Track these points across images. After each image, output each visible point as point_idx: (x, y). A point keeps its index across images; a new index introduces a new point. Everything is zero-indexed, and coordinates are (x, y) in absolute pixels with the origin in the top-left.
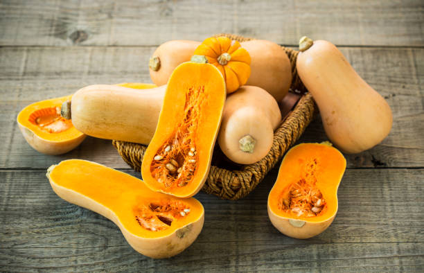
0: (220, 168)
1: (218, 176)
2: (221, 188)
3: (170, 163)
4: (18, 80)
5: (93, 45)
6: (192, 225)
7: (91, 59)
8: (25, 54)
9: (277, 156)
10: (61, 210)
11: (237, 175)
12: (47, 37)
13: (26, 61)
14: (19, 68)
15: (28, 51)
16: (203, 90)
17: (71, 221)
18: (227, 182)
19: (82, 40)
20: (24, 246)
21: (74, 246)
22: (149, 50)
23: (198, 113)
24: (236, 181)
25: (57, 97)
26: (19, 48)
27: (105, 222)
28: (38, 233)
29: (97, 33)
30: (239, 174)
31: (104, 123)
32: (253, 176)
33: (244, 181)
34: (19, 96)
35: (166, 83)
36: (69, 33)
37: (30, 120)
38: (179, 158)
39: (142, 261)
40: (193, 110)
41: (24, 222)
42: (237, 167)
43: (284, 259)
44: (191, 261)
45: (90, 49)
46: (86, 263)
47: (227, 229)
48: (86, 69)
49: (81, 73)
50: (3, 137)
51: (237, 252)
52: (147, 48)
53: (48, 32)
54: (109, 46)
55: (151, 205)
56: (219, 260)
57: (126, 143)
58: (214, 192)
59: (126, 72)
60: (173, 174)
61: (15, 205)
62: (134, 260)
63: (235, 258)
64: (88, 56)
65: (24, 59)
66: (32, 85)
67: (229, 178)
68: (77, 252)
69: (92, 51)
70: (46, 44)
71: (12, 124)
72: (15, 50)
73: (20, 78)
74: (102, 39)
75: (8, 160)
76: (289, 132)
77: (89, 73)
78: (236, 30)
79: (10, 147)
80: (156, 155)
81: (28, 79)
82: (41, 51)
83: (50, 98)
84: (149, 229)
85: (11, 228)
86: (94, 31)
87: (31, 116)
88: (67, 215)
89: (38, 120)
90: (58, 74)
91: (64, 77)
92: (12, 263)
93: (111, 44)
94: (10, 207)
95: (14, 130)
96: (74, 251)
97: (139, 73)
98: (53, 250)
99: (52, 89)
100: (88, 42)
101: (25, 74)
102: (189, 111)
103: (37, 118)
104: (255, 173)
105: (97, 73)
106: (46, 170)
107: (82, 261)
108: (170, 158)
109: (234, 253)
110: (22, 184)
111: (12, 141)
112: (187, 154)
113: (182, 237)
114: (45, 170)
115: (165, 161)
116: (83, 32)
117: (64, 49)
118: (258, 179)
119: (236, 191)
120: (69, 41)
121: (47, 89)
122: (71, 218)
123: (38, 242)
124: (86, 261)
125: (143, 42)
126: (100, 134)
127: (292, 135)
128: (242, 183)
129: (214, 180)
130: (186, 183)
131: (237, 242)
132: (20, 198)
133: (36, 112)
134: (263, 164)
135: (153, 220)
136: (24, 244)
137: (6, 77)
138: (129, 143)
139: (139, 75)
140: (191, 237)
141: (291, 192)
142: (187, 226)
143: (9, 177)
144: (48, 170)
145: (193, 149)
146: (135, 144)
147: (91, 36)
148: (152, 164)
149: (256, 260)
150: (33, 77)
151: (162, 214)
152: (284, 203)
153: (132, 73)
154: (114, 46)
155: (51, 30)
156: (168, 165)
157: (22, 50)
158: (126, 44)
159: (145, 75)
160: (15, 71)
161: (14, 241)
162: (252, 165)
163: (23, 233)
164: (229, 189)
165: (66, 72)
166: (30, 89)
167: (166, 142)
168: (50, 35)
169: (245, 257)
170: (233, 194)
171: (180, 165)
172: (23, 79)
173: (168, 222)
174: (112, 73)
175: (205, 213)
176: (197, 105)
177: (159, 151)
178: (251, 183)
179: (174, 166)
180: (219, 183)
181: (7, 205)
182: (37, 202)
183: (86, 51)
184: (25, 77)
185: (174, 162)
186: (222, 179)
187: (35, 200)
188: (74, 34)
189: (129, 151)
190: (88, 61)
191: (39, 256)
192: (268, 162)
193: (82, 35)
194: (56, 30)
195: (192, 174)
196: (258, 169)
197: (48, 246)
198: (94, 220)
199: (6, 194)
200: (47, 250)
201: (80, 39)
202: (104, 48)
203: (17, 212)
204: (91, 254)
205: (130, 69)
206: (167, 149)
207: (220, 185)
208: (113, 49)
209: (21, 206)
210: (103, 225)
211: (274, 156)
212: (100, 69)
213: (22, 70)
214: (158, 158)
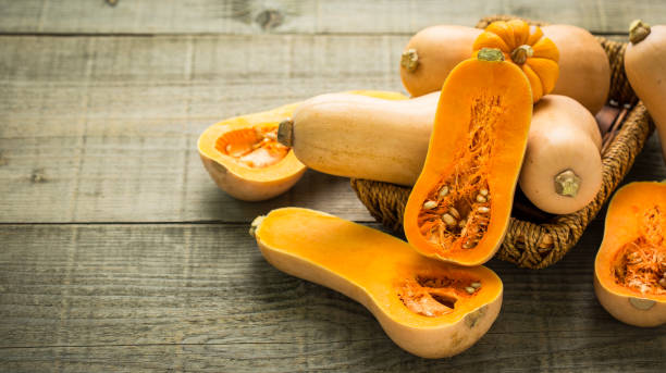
0: (521, 220)
1: (519, 232)
2: (522, 251)
3: (448, 213)
4: (184, 85)
5: (293, 33)
6: (487, 307)
7: (292, 53)
8: (190, 46)
9: (601, 202)
10: (273, 286)
11: (548, 232)
12: (221, 21)
13: (194, 58)
14: (182, 68)
15: (195, 41)
16: (498, 102)
17: (292, 302)
18: (532, 240)
19: (275, 25)
20: (225, 340)
21: (301, 340)
22: (380, 40)
23: (490, 138)
24: (546, 239)
25: (248, 113)
26: (180, 38)
27: (343, 304)
28: (242, 320)
29: (296, 14)
30: (549, 228)
31: (346, 152)
32: (571, 231)
33: (559, 240)
34: (189, 110)
36: (255, 14)
37: (216, 148)
38: (463, 207)
39: (406, 362)
40: (483, 132)
41: (219, 304)
42: (546, 219)
43: (622, 358)
44: (481, 363)
45: (288, 38)
46: (322, 367)
47: (529, 313)
48: (287, 68)
49: (280, 75)
50: (173, 174)
51: (549, 347)
52: (376, 37)
53: (221, 13)
54: (318, 34)
55: (419, 277)
56: (524, 360)
57: (374, 183)
58: (510, 256)
59: (348, 75)
60: (455, 230)
61: (203, 279)
62: (394, 361)
63: (546, 357)
64: (287, 49)
65: (189, 55)
66: (206, 95)
67: (536, 235)
68: (306, 349)
69: (293, 41)
70: (221, 31)
71: (182, 154)
72: (174, 41)
73: (188, 82)
74: (306, 23)
75: (183, 210)
76: (617, 165)
77: (292, 75)
79: (184, 188)
80: (426, 201)
81: (201, 84)
82: (215, 41)
83: (238, 115)
84: (421, 314)
85: (200, 314)
86: (291, 10)
87: (218, 142)
88: (284, 294)
89: (229, 148)
90: (246, 76)
91: (253, 80)
92: (208, 366)
93: (320, 30)
94: (194, 281)
95: (187, 162)
96: (301, 347)
97: (369, 74)
98: (268, 347)
99: (238, 99)
100: (284, 28)
101: (193, 76)
102: (476, 135)
103: (227, 144)
104: (574, 227)
105: (303, 75)
106: (250, 223)
107: (316, 364)
108: (449, 206)
109: (544, 349)
110: (210, 246)
111: (186, 180)
112: (475, 200)
113: (473, 325)
114: (246, 224)
115: (441, 211)
116: (274, 12)
117: (248, 39)
118: (576, 237)
119: (544, 255)
120: (255, 27)
121: (230, 100)
122: (289, 298)
123: (245, 335)
124: (320, 363)
125: (370, 28)
126: (337, 170)
127: (621, 169)
128: (556, 243)
129: (513, 239)
130: (476, 244)
131: (547, 333)
132: (210, 267)
133: (225, 135)
134: (585, 214)
135: (424, 300)
136: (222, 338)
137: (166, 82)
138: (378, 182)
139: (368, 79)
140: (484, 325)
141: (625, 256)
142: (480, 310)
143: (188, 234)
144: (254, 224)
145: (484, 192)
146: (388, 184)
147: (287, 18)
148: (421, 215)
149: (580, 360)
150: (207, 82)
151: (437, 291)
152: (617, 274)
153: (358, 74)
154: (325, 33)
155: (225, 10)
156: (446, 216)
157: (185, 41)
158: (344, 30)
159: (377, 79)
160: (178, 72)
161: (207, 333)
162: (570, 215)
163: (221, 321)
164: (534, 251)
165: (256, 74)
166: (204, 100)
167: (441, 182)
168: (225, 17)
169: (562, 356)
170: (540, 259)
171: (463, 216)
172: (191, 85)
173: (450, 303)
174: (326, 76)
175: (505, 289)
176: (488, 126)
177: (432, 196)
178: (567, 242)
179: (454, 217)
180: (520, 244)
181: (191, 278)
182: (235, 273)
183: (284, 42)
184: (195, 82)
185: (454, 212)
186: (526, 238)
187: (231, 271)
188: (260, 16)
189: (377, 195)
190: (287, 57)
191: (249, 356)
192: (590, 210)
193: (273, 16)
194: (234, 10)
195: (483, 229)
196: (577, 222)
197: (260, 340)
198: (327, 301)
199: (187, 260)
200: (259, 347)
201: (271, 23)
202: (311, 37)
203: (206, 289)
204: (329, 353)
205: (353, 68)
206: (445, 190)
207: (520, 246)
208: (324, 39)
209: (211, 279)
210: (341, 308)
211: (598, 202)
212: (307, 69)
213: (188, 71)
214: (431, 204)
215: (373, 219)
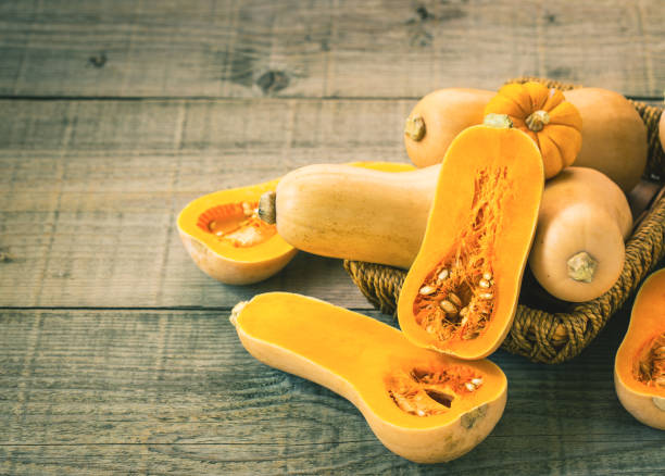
0: (532, 308)
1: (529, 322)
2: (533, 343)
3: (448, 299)
4: (172, 155)
5: (299, 96)
6: (487, 406)
7: (295, 120)
8: (182, 112)
9: (628, 288)
10: (255, 380)
11: (561, 322)
12: (219, 83)
13: (185, 124)
14: (172, 136)
15: (187, 106)
16: (505, 174)
17: (274, 398)
18: (544, 332)
19: (280, 88)
20: (196, 440)
21: (280, 441)
22: (396, 105)
23: (496, 215)
24: (560, 330)
25: (241, 185)
26: (171, 102)
27: (333, 401)
28: (218, 418)
29: (304, 76)
30: (563, 318)
31: (333, 230)
32: (590, 322)
33: (574, 332)
34: (175, 182)
35: (441, 162)
36: (257, 76)
37: (199, 225)
38: (463, 292)
39: (398, 467)
40: (488, 209)
41: (192, 400)
42: (561, 308)
43: (643, 465)
44: (483, 469)
45: (292, 102)
46: (303, 471)
47: (543, 414)
48: (289, 136)
49: (280, 144)
50: (151, 254)
51: (562, 453)
52: (390, 102)
53: (220, 75)
54: (326, 98)
55: (415, 371)
56: (532, 467)
57: (368, 265)
58: (522, 349)
59: (356, 144)
60: (453, 319)
61: (176, 371)
62: (385, 466)
63: (557, 463)
64: (290, 114)
65: (180, 121)
66: (196, 165)
67: (548, 326)
68: (287, 452)
69: (298, 105)
70: (218, 95)
71: (165, 231)
72: (165, 105)
73: (176, 152)
74: (313, 86)
75: (160, 294)
76: (647, 247)
77: (294, 144)
78: (543, 71)
79: (164, 270)
80: (423, 286)
81: (189, 154)
82: (211, 105)
83: (229, 187)
84: (413, 413)
85: (172, 411)
86: (298, 72)
87: (200, 219)
88: (266, 389)
89: (213, 225)
90: (241, 145)
91: (250, 150)
92: (174, 469)
93: (329, 94)
94: (167, 374)
95: (169, 241)
96: (281, 449)
97: (380, 144)
98: (245, 448)
99: (231, 171)
100: (289, 91)
101: (183, 145)
102: (481, 211)
103: (211, 222)
104: (592, 316)
105: (307, 144)
106: (230, 309)
107: (296, 467)
108: (448, 292)
109: (557, 455)
110: (188, 334)
111: (166, 261)
112: (478, 285)
113: (470, 426)
114: (227, 310)
115: (439, 296)
116: (280, 74)
117: (248, 103)
118: (596, 327)
119: (559, 348)
120: (256, 89)
121: (222, 171)
122: (273, 394)
123: (219, 435)
124: (302, 467)
125: (387, 92)
126: (325, 250)
127: (652, 252)
128: (571, 335)
129: (522, 330)
130: (477, 334)
131: (560, 437)
132: (186, 358)
133: (209, 211)
134: (606, 302)
135: (418, 398)
136: (194, 437)
137: (152, 151)
138: (374, 264)
139: (379, 148)
140: (485, 427)
141: (653, 351)
142: (479, 409)
143: (163, 321)
144: (234, 311)
145: (487, 276)
146: (384, 266)
147: (293, 80)
148: (417, 302)
149: (595, 467)
150: (197, 151)
151: (433, 387)
152: (641, 370)
153: (368, 144)
154: (334, 97)
155: (224, 71)
156: (444, 303)
157: (176, 105)
158: (355, 94)
159: (391, 149)
160: (166, 140)
161: (177, 432)
162: (588, 303)
163: (192, 419)
164: (547, 344)
165: (254, 143)
166: (193, 172)
167: (440, 264)
168: (223, 79)
169: (577, 462)
170: (554, 352)
171: (465, 303)
172: (180, 154)
173: (446, 401)
174: (332, 145)
175: (509, 386)
176: (494, 200)
177: (428, 280)
178: (585, 334)
179: (454, 304)
180: (530, 334)
181: (164, 370)
182: (213, 366)
183: (287, 107)
184: (185, 151)
185: (454, 297)
186: (537, 328)
187: (210, 363)
188: (263, 77)
189: (373, 279)
190: (290, 124)
191: (222, 458)
192: (613, 297)
193: (278, 78)
194: (234, 70)
195: (487, 317)
196: (597, 311)
197: (235, 441)
198: (314, 398)
199: (160, 351)
200: (235, 448)
201: (275, 86)
202: (318, 101)
203: (180, 383)
204: (311, 455)
205: (362, 138)
206: (443, 275)
207: (531, 338)
208: (332, 103)
209: (186, 371)
210: (329, 406)
211: (623, 289)
212: (311, 138)
213: (178, 138)
214: (427, 290)
215: (371, 306)
